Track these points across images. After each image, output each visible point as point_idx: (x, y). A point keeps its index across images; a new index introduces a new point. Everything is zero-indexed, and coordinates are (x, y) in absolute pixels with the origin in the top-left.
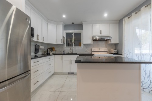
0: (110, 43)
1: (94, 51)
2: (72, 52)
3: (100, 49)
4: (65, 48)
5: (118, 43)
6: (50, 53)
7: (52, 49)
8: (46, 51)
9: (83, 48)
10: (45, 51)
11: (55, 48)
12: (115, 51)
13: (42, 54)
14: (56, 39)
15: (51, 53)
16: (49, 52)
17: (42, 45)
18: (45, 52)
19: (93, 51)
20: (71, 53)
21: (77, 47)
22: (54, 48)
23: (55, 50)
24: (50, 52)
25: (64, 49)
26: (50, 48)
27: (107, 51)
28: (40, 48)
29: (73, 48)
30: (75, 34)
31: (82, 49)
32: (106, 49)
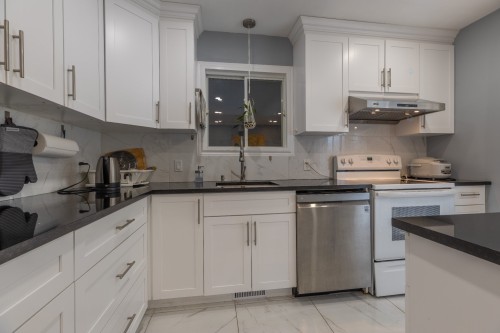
0: (422, 131)
1: (347, 166)
2: (243, 176)
3: (370, 159)
4: (204, 154)
5: (451, 130)
6: (118, 185)
7: (127, 158)
8: (93, 169)
9: (293, 154)
10: (85, 169)
11: (147, 153)
12: (442, 166)
13: (60, 192)
14: (157, 99)
15: (127, 184)
16: (113, 180)
17: (63, 134)
18: (85, 176)
19: (340, 166)
20: (238, 180)
21: (265, 151)
22: (141, 153)
23: (150, 164)
24: (118, 176)
25: (199, 159)
26: (116, 155)
27: (400, 166)
28: (46, 150)
29: (246, 154)
30: (253, 83)
31: (290, 158)
32: (396, 160)
